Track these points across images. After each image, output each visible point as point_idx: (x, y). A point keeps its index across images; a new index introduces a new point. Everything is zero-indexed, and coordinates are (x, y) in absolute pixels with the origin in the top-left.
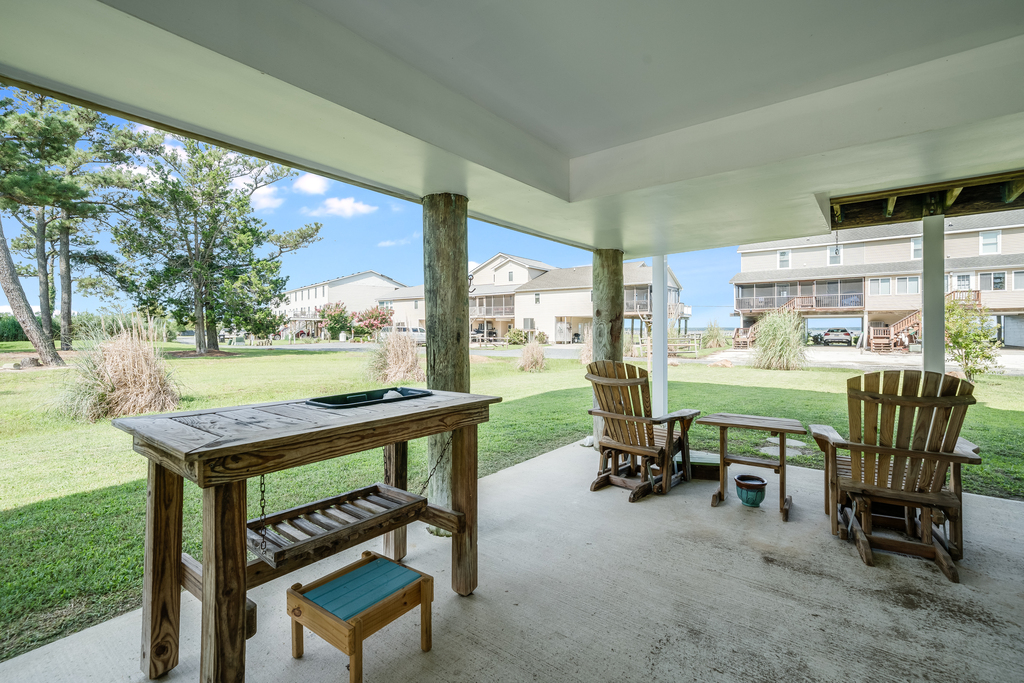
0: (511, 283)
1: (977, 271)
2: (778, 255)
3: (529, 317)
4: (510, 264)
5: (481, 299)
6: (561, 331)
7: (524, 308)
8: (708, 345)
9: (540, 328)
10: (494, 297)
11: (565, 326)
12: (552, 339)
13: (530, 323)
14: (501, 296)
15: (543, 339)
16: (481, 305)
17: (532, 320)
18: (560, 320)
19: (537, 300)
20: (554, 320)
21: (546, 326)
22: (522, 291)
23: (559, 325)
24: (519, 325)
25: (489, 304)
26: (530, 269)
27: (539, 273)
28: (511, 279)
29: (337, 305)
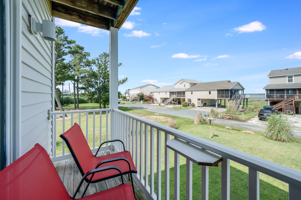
0: (185, 88)
2: (287, 78)
3: (189, 98)
4: (184, 82)
5: (176, 92)
6: (199, 103)
7: (188, 96)
8: (254, 111)
9: (193, 102)
10: (179, 92)
11: (200, 101)
12: (196, 105)
13: (190, 100)
14: (181, 92)
15: (193, 106)
16: (176, 94)
17: (190, 99)
18: (199, 99)
19: (192, 93)
20: (197, 99)
21: (195, 101)
22: (188, 90)
23: (199, 101)
24: (186, 101)
25: (178, 94)
26: (190, 83)
27: (193, 85)
28: (185, 86)
29: (142, 93)
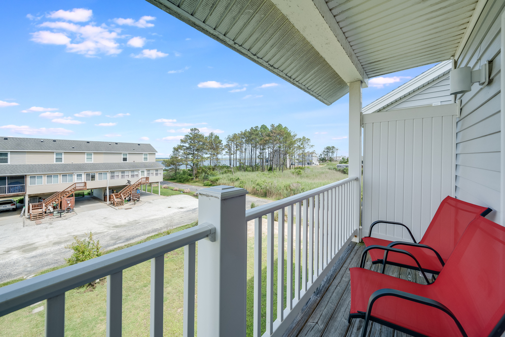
1: (85, 173)
